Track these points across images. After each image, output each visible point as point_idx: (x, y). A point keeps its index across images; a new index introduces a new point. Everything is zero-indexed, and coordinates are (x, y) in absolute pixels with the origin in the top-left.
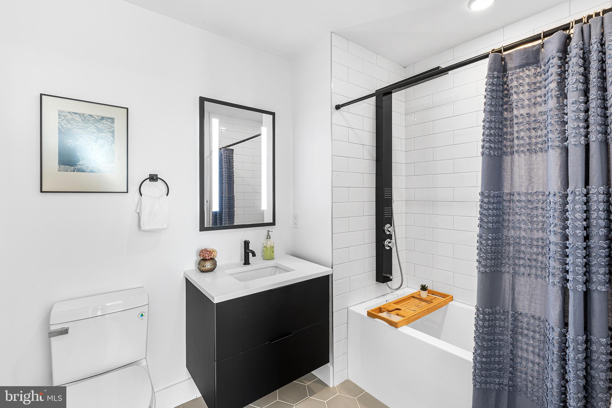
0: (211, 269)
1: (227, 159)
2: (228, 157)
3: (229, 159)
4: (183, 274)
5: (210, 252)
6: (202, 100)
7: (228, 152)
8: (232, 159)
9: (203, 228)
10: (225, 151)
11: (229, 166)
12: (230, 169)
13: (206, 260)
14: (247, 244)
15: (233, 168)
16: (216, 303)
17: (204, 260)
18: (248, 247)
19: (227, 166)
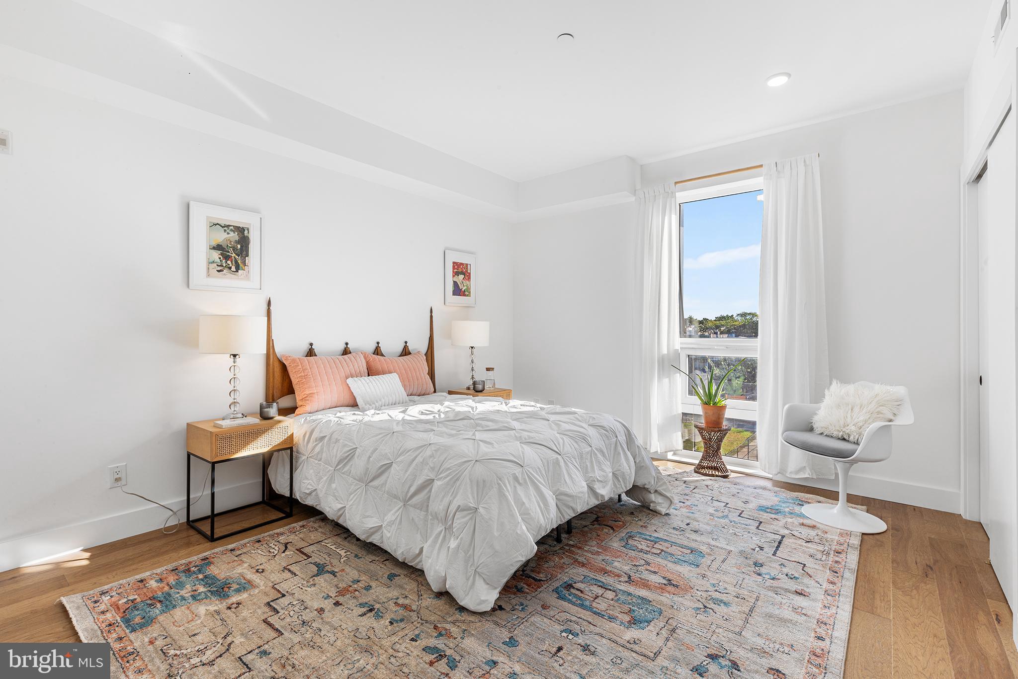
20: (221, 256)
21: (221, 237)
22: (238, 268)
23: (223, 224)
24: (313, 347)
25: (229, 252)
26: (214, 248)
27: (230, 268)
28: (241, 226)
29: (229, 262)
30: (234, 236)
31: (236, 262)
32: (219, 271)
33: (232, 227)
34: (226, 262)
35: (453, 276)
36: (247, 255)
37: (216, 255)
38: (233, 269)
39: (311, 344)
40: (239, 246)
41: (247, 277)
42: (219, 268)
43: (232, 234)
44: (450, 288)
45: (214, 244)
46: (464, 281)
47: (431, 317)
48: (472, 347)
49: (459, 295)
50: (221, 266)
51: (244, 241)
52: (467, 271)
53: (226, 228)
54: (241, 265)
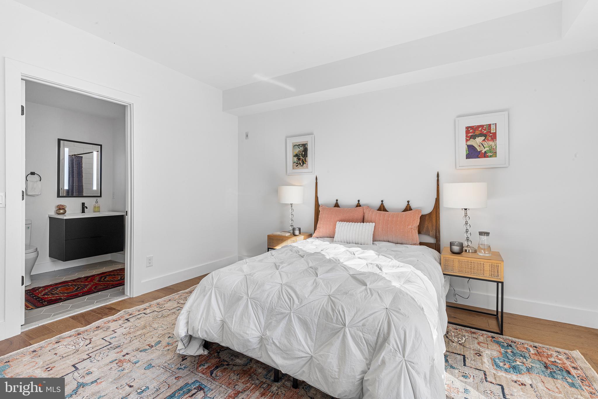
0: (63, 213)
1: (77, 162)
2: (78, 161)
3: (79, 162)
4: (47, 216)
5: (63, 206)
6: (59, 140)
7: (78, 158)
8: (81, 162)
9: (59, 196)
10: (76, 157)
11: (79, 166)
12: (79, 168)
13: (61, 209)
14: (83, 204)
15: (82, 168)
16: (65, 219)
17: (60, 209)
18: (84, 205)
19: (77, 166)
20: (297, 159)
21: (297, 150)
22: (303, 164)
23: (297, 144)
24: (338, 202)
25: (300, 157)
26: (295, 156)
27: (300, 164)
28: (304, 143)
29: (300, 161)
30: (302, 148)
31: (303, 161)
32: (296, 166)
33: (301, 145)
34: (299, 161)
35: (467, 140)
36: (307, 157)
37: (295, 159)
38: (302, 164)
39: (337, 200)
40: (304, 153)
41: (307, 167)
42: (297, 165)
43: (301, 148)
44: (464, 151)
45: (295, 154)
46: (483, 143)
47: (438, 180)
48: (466, 209)
49: (478, 157)
50: (297, 163)
51: (306, 150)
52: (490, 132)
53: (299, 146)
54: (305, 162)
